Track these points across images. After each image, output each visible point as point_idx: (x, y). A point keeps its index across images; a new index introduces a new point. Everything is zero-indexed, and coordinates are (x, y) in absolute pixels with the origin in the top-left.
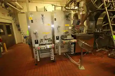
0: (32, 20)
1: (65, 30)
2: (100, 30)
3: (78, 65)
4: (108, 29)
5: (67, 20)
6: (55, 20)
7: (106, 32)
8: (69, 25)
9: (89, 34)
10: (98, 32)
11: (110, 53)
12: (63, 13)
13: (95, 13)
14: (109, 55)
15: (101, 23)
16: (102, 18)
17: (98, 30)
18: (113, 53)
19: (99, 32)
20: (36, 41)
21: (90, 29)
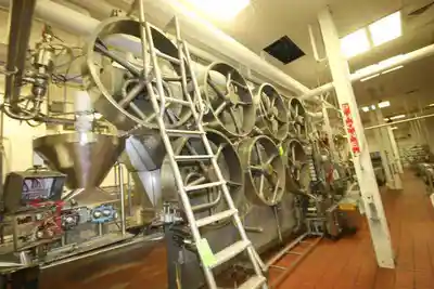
10: (167, 220)
17: (167, 212)
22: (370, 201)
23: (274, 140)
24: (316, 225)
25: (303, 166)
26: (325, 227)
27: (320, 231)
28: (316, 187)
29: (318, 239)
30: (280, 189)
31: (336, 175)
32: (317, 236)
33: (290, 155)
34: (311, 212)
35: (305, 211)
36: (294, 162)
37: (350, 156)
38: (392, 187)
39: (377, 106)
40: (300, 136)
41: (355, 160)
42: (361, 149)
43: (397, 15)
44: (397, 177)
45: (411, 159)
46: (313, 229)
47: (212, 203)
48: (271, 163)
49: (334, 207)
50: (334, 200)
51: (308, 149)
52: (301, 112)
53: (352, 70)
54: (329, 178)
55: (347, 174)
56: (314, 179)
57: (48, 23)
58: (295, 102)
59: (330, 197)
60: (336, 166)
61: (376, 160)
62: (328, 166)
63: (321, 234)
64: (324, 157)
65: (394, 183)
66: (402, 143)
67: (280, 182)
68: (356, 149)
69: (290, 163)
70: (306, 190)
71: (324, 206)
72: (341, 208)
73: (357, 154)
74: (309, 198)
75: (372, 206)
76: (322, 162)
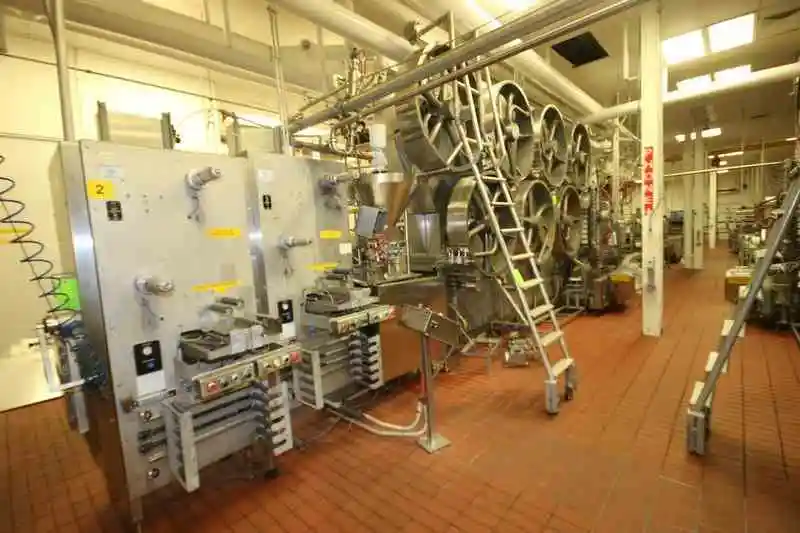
0: (110, 205)
1: (326, 260)
2: (462, 254)
3: (418, 437)
4: (484, 250)
5: (327, 205)
6: (268, 205)
7: (481, 260)
8: (337, 234)
9: (425, 274)
10: (459, 261)
11: (509, 349)
12: (308, 170)
13: (433, 182)
14: (507, 356)
15: (463, 223)
16: (465, 205)
17: (456, 254)
18: (516, 347)
19: (463, 260)
20: (147, 351)
21: (423, 250)
22: (651, 266)
23: (549, 186)
24: (577, 298)
25: (576, 222)
26: (588, 301)
27: (581, 304)
28: (587, 252)
29: (575, 314)
30: (547, 247)
31: (613, 240)
32: (575, 310)
33: (562, 208)
34: (574, 282)
35: (566, 282)
36: (565, 215)
37: (638, 215)
38: (688, 266)
39: (699, 135)
40: (578, 180)
41: (645, 221)
42: (654, 206)
43: (750, 19)
44: (699, 250)
45: (732, 226)
46: (572, 302)
47: (487, 252)
48: (543, 214)
49: (605, 277)
50: (605, 271)
51: (585, 200)
52: (585, 146)
53: (672, 87)
54: (605, 241)
55: (628, 240)
56: (586, 242)
57: (356, 45)
58: (580, 129)
59: (601, 266)
60: (617, 227)
61: (674, 224)
62: (606, 226)
63: (582, 308)
64: (604, 213)
65: (692, 259)
66: (724, 200)
67: (549, 241)
68: (649, 206)
69: (561, 217)
70: (573, 254)
71: (591, 276)
72: (613, 279)
73: (649, 211)
74: (575, 264)
75: (651, 272)
76: (599, 220)
